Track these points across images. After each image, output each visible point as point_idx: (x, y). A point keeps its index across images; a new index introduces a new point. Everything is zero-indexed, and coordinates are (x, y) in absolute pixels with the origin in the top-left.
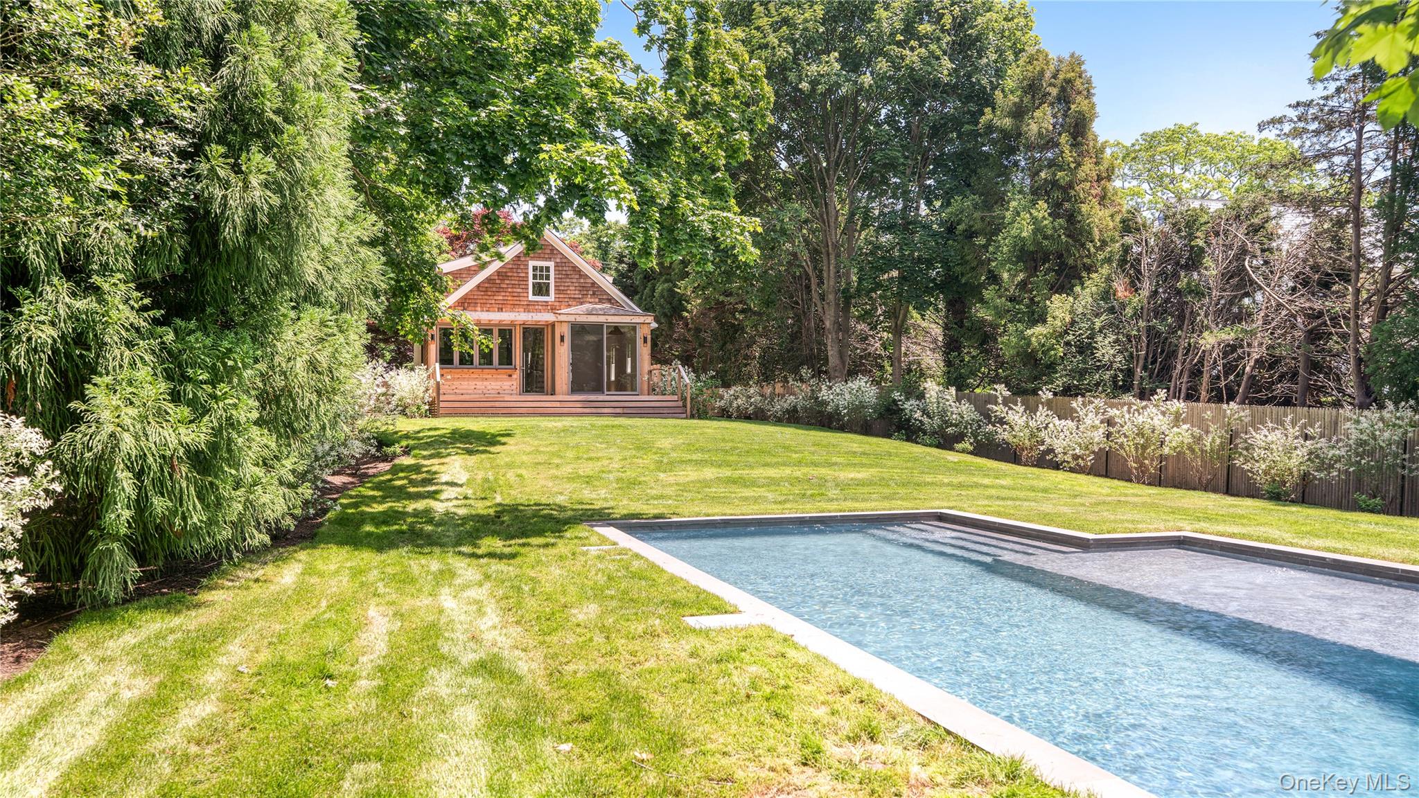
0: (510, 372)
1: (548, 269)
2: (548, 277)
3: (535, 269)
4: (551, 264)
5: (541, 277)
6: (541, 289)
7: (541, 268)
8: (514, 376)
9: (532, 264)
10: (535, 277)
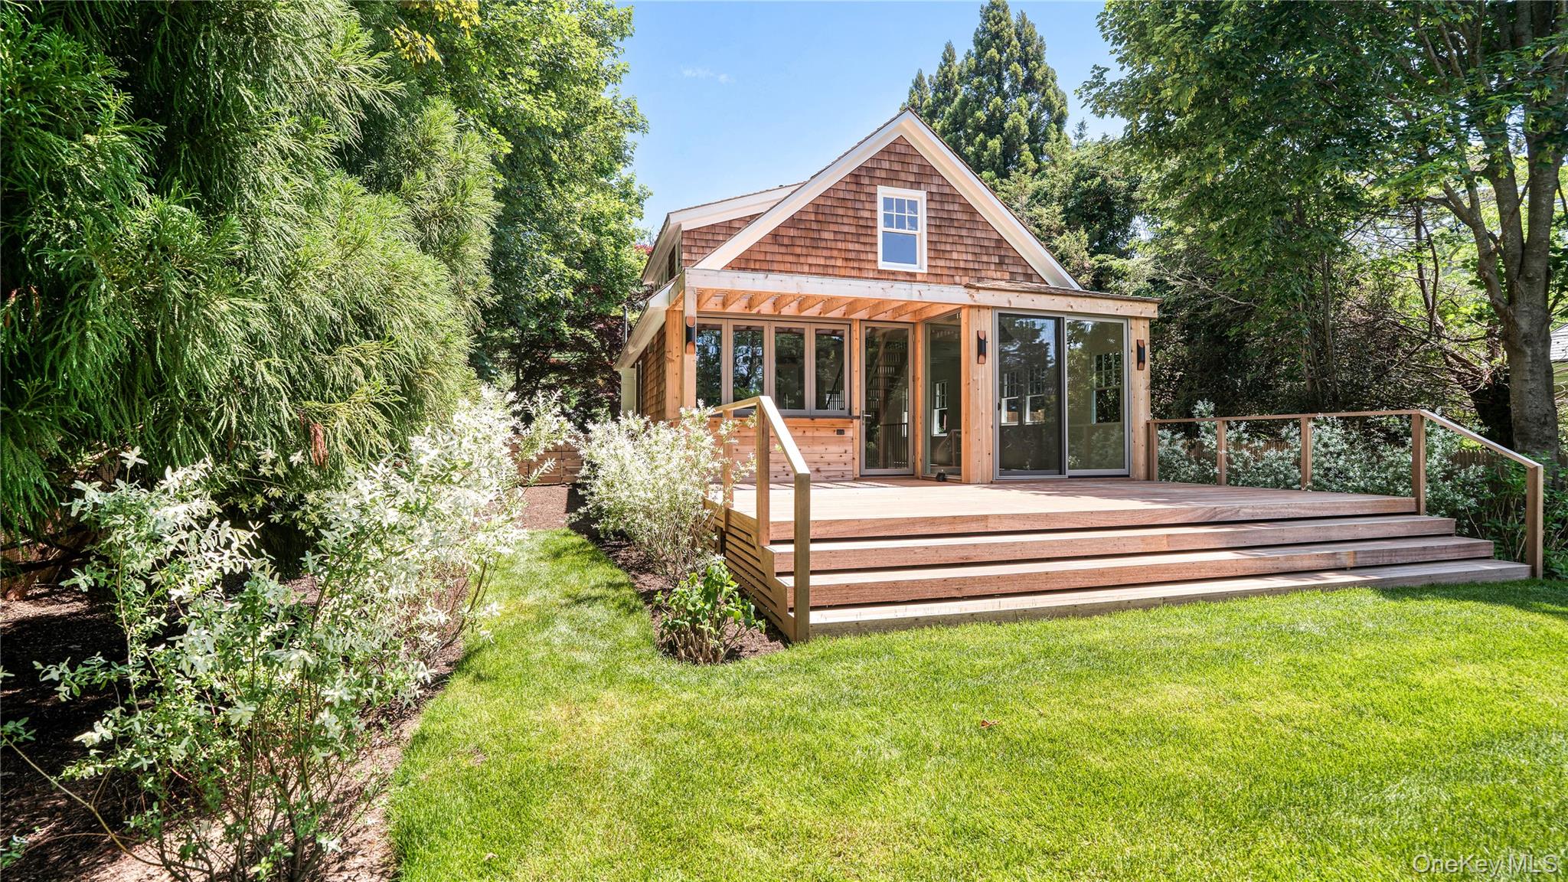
0: (839, 423)
1: (913, 205)
2: (914, 223)
3: (888, 203)
4: (920, 196)
5: (901, 224)
6: (902, 248)
7: (900, 203)
8: (849, 433)
9: (883, 192)
10: (888, 220)
